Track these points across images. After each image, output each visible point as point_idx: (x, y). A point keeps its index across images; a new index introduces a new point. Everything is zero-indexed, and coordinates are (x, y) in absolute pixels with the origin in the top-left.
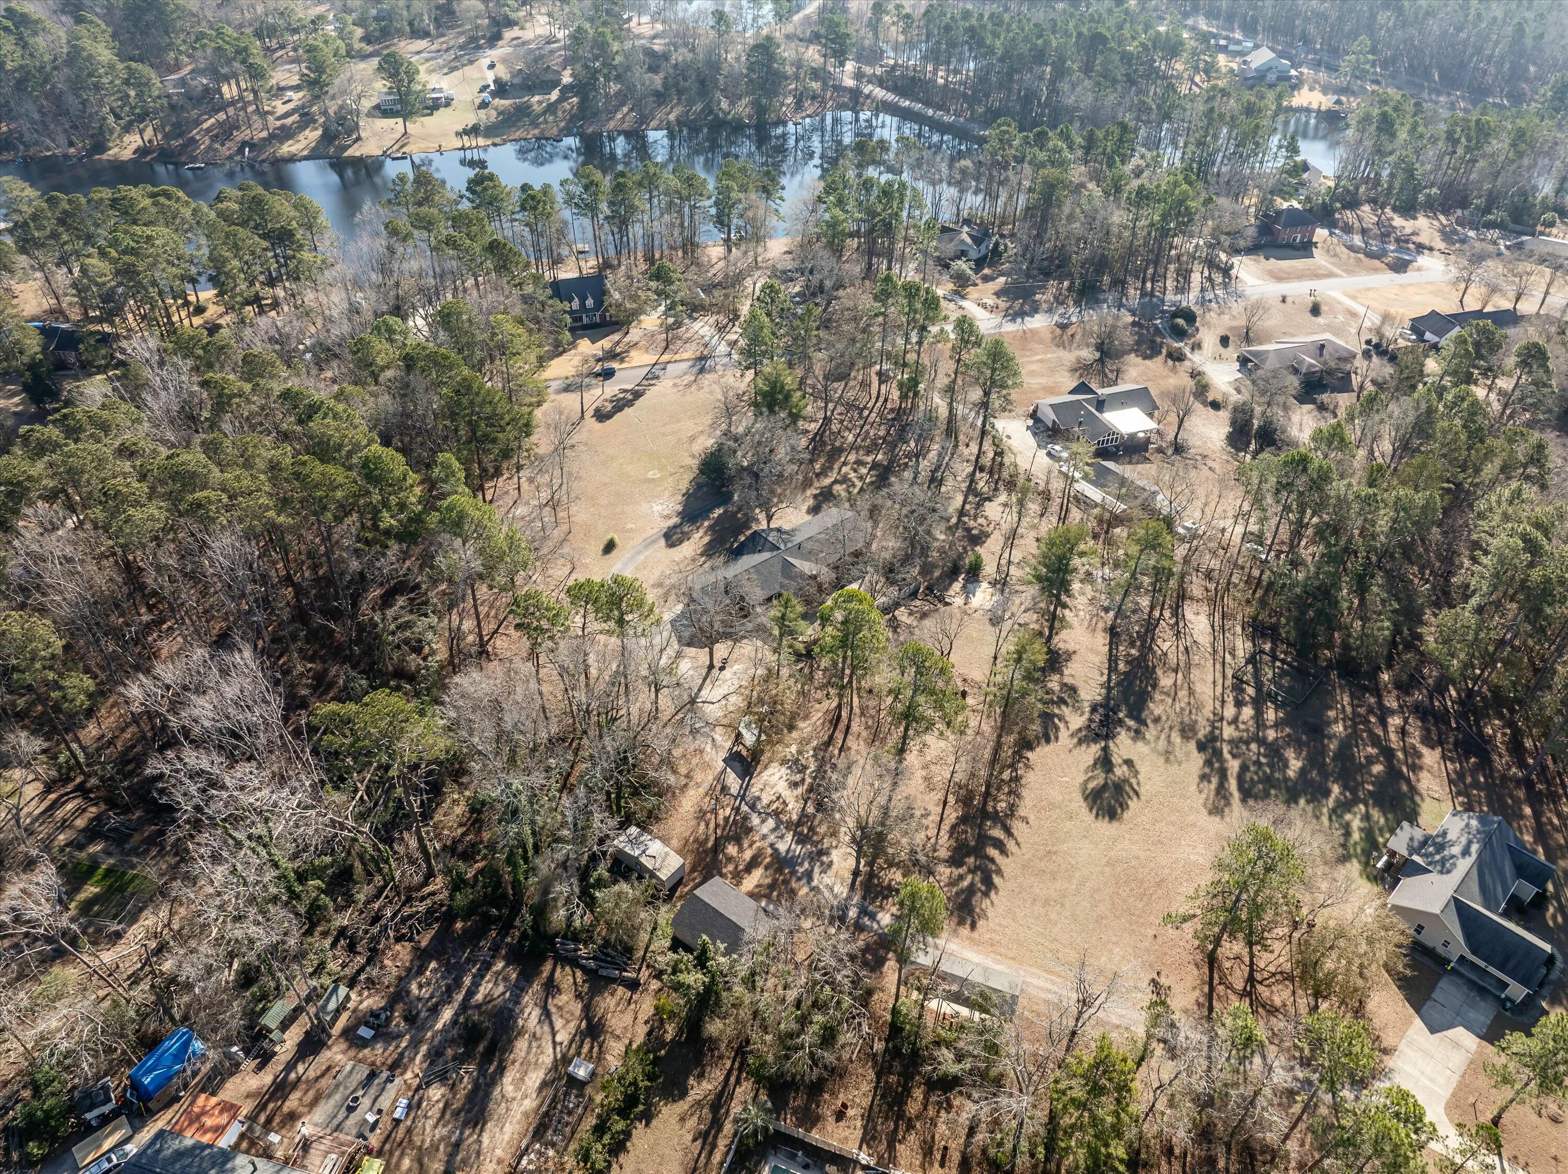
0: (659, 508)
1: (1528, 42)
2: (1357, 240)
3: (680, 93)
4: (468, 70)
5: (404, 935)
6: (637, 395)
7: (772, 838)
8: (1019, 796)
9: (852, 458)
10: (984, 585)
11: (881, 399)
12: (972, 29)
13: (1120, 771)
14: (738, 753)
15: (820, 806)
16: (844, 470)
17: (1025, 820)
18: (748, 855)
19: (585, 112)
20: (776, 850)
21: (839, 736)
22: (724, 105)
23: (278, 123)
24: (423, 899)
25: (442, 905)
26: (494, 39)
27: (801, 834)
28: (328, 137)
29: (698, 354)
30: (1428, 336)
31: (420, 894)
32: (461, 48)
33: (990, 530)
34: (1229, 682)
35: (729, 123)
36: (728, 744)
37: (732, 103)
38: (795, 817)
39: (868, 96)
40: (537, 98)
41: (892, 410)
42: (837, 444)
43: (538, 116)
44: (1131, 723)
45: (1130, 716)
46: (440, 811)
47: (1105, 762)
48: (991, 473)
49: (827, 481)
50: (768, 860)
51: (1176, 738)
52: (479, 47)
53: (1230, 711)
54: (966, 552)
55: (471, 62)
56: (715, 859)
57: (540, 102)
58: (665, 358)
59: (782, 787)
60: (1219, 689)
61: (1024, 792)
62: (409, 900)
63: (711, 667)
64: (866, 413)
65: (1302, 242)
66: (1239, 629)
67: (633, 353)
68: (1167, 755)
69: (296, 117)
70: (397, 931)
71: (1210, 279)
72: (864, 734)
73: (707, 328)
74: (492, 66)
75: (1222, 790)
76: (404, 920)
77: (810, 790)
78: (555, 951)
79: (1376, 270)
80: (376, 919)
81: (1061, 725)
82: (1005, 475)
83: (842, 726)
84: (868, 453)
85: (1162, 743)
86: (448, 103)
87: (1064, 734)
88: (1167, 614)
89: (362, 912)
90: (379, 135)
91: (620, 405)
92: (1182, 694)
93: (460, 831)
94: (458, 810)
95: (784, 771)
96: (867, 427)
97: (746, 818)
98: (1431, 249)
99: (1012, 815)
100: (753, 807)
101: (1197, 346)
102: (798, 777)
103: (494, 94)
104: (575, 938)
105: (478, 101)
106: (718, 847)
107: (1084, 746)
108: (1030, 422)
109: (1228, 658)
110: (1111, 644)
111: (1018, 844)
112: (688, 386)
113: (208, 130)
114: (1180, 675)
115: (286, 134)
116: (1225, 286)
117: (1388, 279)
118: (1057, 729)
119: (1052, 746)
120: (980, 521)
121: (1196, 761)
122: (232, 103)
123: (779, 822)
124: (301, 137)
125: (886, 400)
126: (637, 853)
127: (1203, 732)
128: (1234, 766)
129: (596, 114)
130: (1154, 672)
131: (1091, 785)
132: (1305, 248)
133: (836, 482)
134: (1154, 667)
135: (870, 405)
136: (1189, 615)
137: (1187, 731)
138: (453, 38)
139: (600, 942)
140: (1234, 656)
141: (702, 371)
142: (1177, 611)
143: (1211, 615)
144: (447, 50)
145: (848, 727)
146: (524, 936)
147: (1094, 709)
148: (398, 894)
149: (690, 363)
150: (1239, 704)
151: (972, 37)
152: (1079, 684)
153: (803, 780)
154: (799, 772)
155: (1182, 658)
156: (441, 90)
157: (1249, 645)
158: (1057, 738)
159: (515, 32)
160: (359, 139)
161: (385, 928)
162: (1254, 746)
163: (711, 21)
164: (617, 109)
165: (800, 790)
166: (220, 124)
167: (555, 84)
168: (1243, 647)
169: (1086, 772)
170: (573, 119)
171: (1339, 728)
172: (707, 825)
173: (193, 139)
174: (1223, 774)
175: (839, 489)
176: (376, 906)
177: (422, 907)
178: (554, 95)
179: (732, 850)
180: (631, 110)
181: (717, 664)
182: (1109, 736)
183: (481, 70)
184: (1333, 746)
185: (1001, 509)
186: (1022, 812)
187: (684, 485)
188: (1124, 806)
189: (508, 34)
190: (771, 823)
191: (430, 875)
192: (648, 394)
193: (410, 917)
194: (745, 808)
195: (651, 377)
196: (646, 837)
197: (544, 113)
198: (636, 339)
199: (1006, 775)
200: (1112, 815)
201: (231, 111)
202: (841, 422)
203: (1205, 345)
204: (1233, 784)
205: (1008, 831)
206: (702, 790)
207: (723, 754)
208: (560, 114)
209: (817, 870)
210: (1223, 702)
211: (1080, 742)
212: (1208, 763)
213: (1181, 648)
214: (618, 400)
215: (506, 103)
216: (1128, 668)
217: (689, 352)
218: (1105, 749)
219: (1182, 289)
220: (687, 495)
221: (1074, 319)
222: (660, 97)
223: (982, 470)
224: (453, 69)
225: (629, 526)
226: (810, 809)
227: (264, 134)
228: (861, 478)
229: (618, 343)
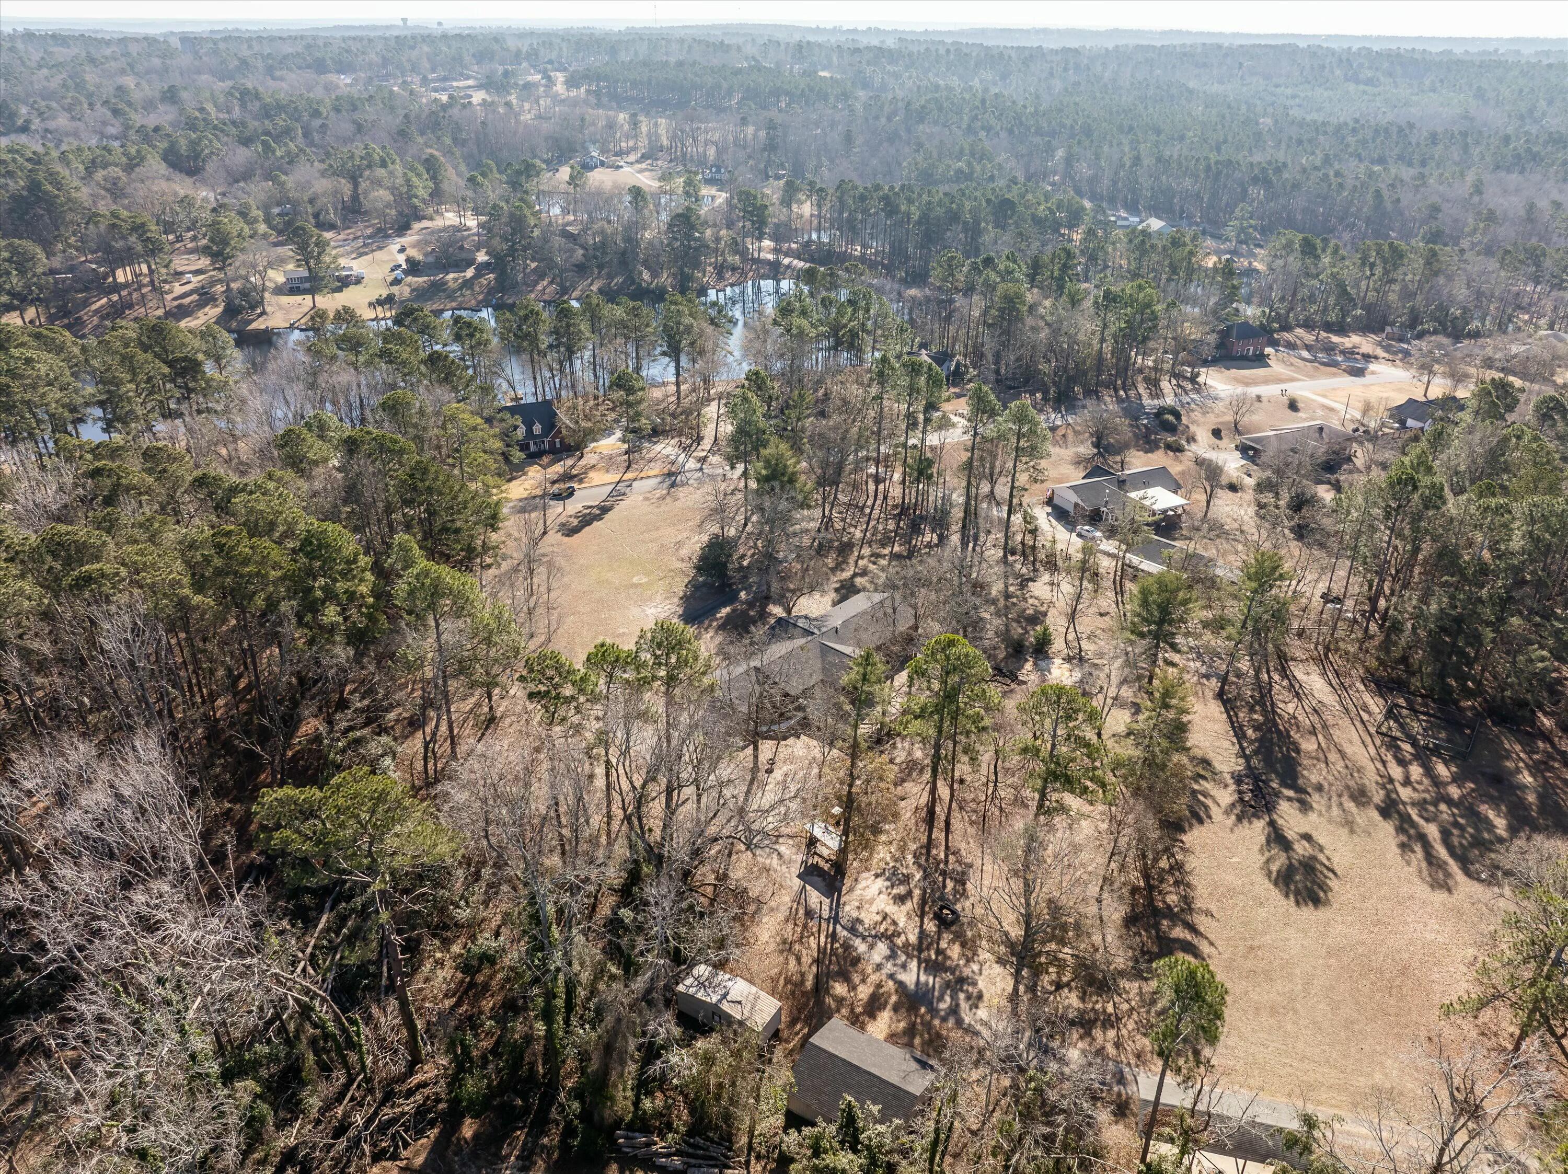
0: (653, 611)
1: (1389, 206)
2: (1305, 354)
3: (600, 267)
4: (378, 255)
5: (384, 1151)
6: (605, 510)
7: (889, 967)
8: (1188, 885)
9: (866, 551)
10: (1058, 661)
11: (880, 496)
12: (885, 198)
13: (1301, 849)
14: (816, 867)
15: (944, 923)
16: (861, 563)
17: (1209, 913)
18: (864, 992)
19: (505, 284)
20: (901, 985)
21: (939, 835)
22: (646, 276)
23: (176, 303)
24: (410, 1093)
25: (438, 1101)
26: (403, 228)
27: (927, 961)
28: (231, 311)
29: (666, 471)
30: (1410, 423)
31: (405, 1087)
32: (369, 237)
33: (1043, 609)
34: (1378, 743)
35: (653, 292)
36: (800, 858)
37: (655, 275)
38: (913, 938)
39: (788, 267)
40: (451, 276)
41: (895, 507)
42: (845, 539)
43: (455, 291)
44: (1290, 793)
45: (1284, 784)
46: (420, 977)
47: (1277, 838)
48: (1024, 554)
49: (847, 575)
50: (894, 998)
51: (1350, 805)
52: (388, 237)
53: (1396, 772)
54: (1027, 632)
55: (380, 248)
56: (819, 1002)
57: (455, 280)
58: (629, 475)
59: (884, 903)
60: (1372, 751)
61: (1193, 880)
62: (388, 1097)
63: (755, 769)
64: (868, 511)
65: (1255, 355)
66: (1361, 687)
67: (592, 474)
68: (1349, 824)
69: (195, 297)
70: (374, 1145)
71: (1179, 386)
72: (971, 830)
73: (669, 449)
74: (402, 250)
75: (1430, 857)
76: (383, 1128)
77: (923, 902)
78: (618, 1149)
79: (1334, 375)
80: (341, 1130)
81: (1209, 802)
82: (1042, 556)
83: (940, 823)
84: (883, 546)
85: (1335, 811)
86: (358, 281)
87: (1215, 812)
88: (1276, 677)
89: (318, 1122)
90: (286, 310)
91: (587, 520)
92: (1333, 756)
93: (448, 1003)
94: (444, 974)
95: (881, 883)
96: (872, 523)
97: (847, 947)
98: (1376, 358)
99: (1191, 910)
100: (852, 930)
101: (1191, 439)
102: (902, 890)
103: (406, 273)
104: (646, 1129)
105: (389, 279)
106: (821, 988)
107: (1245, 823)
108: (1049, 509)
109: (1365, 716)
110: (1227, 712)
111: (1212, 944)
112: (663, 498)
113: (96, 312)
114: (1320, 737)
115: (183, 312)
116: (1198, 391)
117: (1347, 381)
118: (1206, 807)
119: (1207, 825)
120: (1031, 601)
121: (1386, 830)
122: (126, 285)
123: (893, 949)
124: (200, 314)
125: (885, 498)
126: (715, 999)
127: (1378, 796)
128: (1432, 831)
129: (515, 285)
130: (1289, 736)
131: (1274, 867)
132: (1260, 360)
133: (855, 575)
134: (1288, 732)
135: (869, 503)
136: (1300, 675)
137: (1360, 796)
138: (362, 229)
139: (683, 1129)
140: (1370, 713)
141: (673, 485)
142: (1284, 672)
143: (1324, 674)
144: (355, 239)
145: (948, 823)
146: (569, 1132)
147: (1238, 780)
148: (371, 1091)
149: (659, 479)
150: (1402, 762)
151: (886, 205)
152: (1211, 755)
153: (910, 894)
154: (901, 883)
155: (1315, 719)
156: (351, 269)
157: (1381, 702)
158: (1210, 817)
159: (425, 223)
160: (264, 313)
161: (356, 1143)
162: (1443, 807)
163: (628, 198)
164: (536, 283)
165: (909, 905)
166: (113, 305)
167: (470, 262)
168: (1376, 705)
169: (1261, 851)
170: (491, 291)
171: (1527, 778)
172: (798, 959)
173: (80, 318)
174: (1422, 838)
175: (859, 581)
176: (340, 1111)
177: (408, 1106)
178: (470, 273)
179: (840, 989)
180: (551, 283)
181: (763, 766)
182: (1270, 808)
183: (391, 254)
184: (1531, 798)
185: (1048, 588)
186: (1199, 904)
187: (680, 587)
188: (1325, 888)
189: (417, 226)
190: (882, 948)
191: (415, 1061)
192: (617, 509)
193: (392, 1122)
194: (842, 933)
195: (617, 494)
196: (722, 976)
197: (461, 289)
198: (593, 462)
199: (1164, 863)
200: (1316, 902)
201: (124, 293)
202: (844, 520)
203: (1199, 437)
204: (1442, 852)
205: (1193, 929)
206: (781, 916)
207: (796, 869)
208: (477, 289)
209: (964, 1005)
210: (1384, 763)
211: (1239, 819)
212: (1400, 830)
213: (1309, 710)
214: (585, 516)
215: (420, 280)
216: (1259, 734)
217: (656, 469)
218: (1272, 823)
219: (1157, 393)
220: (685, 599)
221: (1058, 423)
222: (581, 269)
223: (1013, 553)
224: (361, 255)
225: (621, 631)
226: (931, 926)
227: (160, 312)
228: (883, 569)
229: (573, 466)
